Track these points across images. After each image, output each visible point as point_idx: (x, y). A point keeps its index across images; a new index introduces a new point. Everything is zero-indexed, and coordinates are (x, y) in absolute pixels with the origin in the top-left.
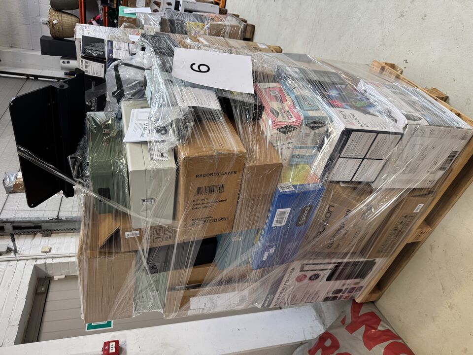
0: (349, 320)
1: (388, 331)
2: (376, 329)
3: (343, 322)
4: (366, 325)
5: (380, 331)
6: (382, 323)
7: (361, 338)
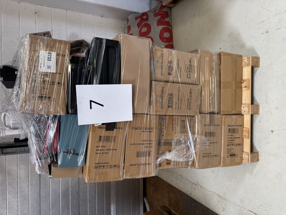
0: (157, 11)
1: (169, 22)
2: (164, 19)
3: (155, 11)
4: (162, 16)
5: (165, 21)
6: (168, 18)
7: (157, 20)
